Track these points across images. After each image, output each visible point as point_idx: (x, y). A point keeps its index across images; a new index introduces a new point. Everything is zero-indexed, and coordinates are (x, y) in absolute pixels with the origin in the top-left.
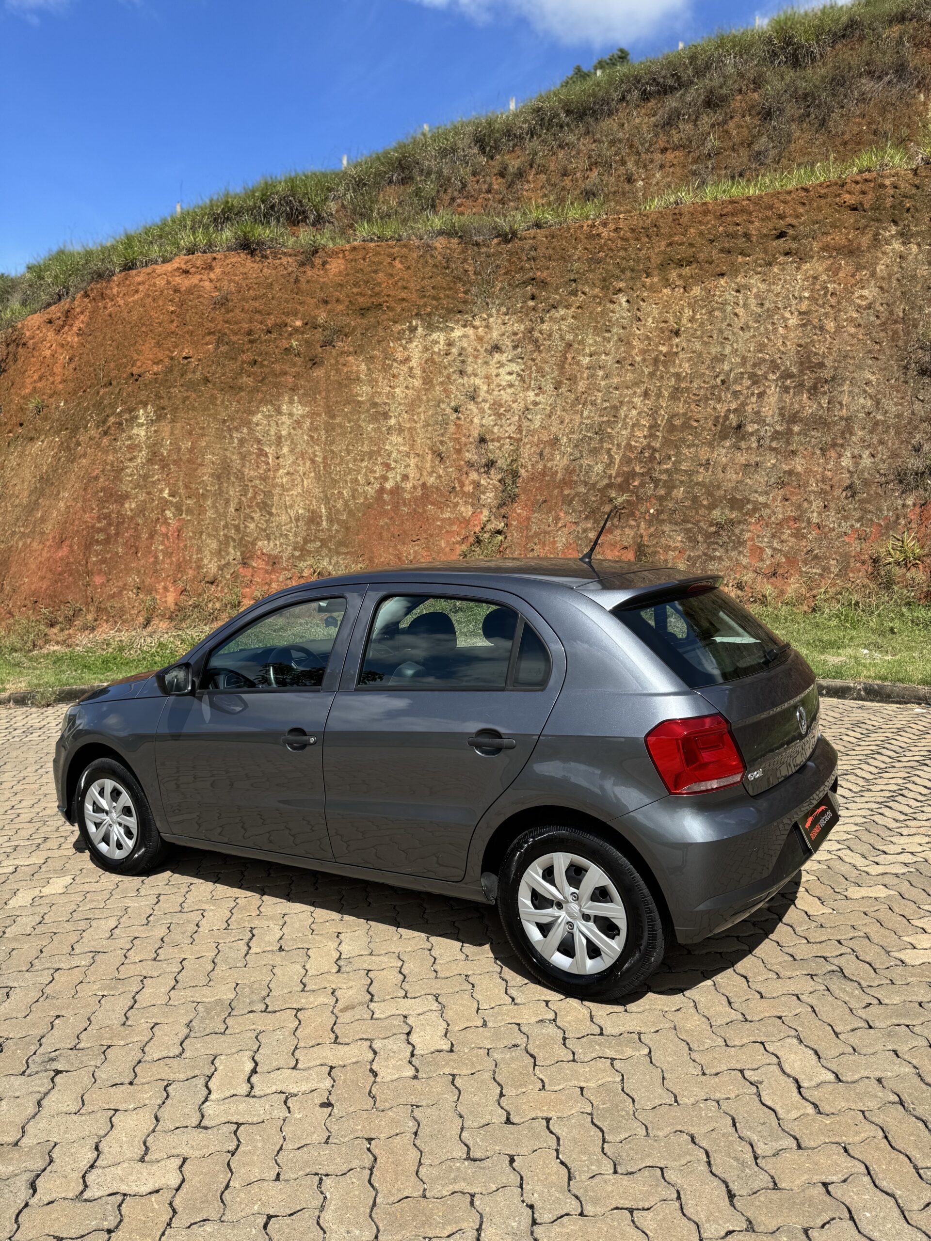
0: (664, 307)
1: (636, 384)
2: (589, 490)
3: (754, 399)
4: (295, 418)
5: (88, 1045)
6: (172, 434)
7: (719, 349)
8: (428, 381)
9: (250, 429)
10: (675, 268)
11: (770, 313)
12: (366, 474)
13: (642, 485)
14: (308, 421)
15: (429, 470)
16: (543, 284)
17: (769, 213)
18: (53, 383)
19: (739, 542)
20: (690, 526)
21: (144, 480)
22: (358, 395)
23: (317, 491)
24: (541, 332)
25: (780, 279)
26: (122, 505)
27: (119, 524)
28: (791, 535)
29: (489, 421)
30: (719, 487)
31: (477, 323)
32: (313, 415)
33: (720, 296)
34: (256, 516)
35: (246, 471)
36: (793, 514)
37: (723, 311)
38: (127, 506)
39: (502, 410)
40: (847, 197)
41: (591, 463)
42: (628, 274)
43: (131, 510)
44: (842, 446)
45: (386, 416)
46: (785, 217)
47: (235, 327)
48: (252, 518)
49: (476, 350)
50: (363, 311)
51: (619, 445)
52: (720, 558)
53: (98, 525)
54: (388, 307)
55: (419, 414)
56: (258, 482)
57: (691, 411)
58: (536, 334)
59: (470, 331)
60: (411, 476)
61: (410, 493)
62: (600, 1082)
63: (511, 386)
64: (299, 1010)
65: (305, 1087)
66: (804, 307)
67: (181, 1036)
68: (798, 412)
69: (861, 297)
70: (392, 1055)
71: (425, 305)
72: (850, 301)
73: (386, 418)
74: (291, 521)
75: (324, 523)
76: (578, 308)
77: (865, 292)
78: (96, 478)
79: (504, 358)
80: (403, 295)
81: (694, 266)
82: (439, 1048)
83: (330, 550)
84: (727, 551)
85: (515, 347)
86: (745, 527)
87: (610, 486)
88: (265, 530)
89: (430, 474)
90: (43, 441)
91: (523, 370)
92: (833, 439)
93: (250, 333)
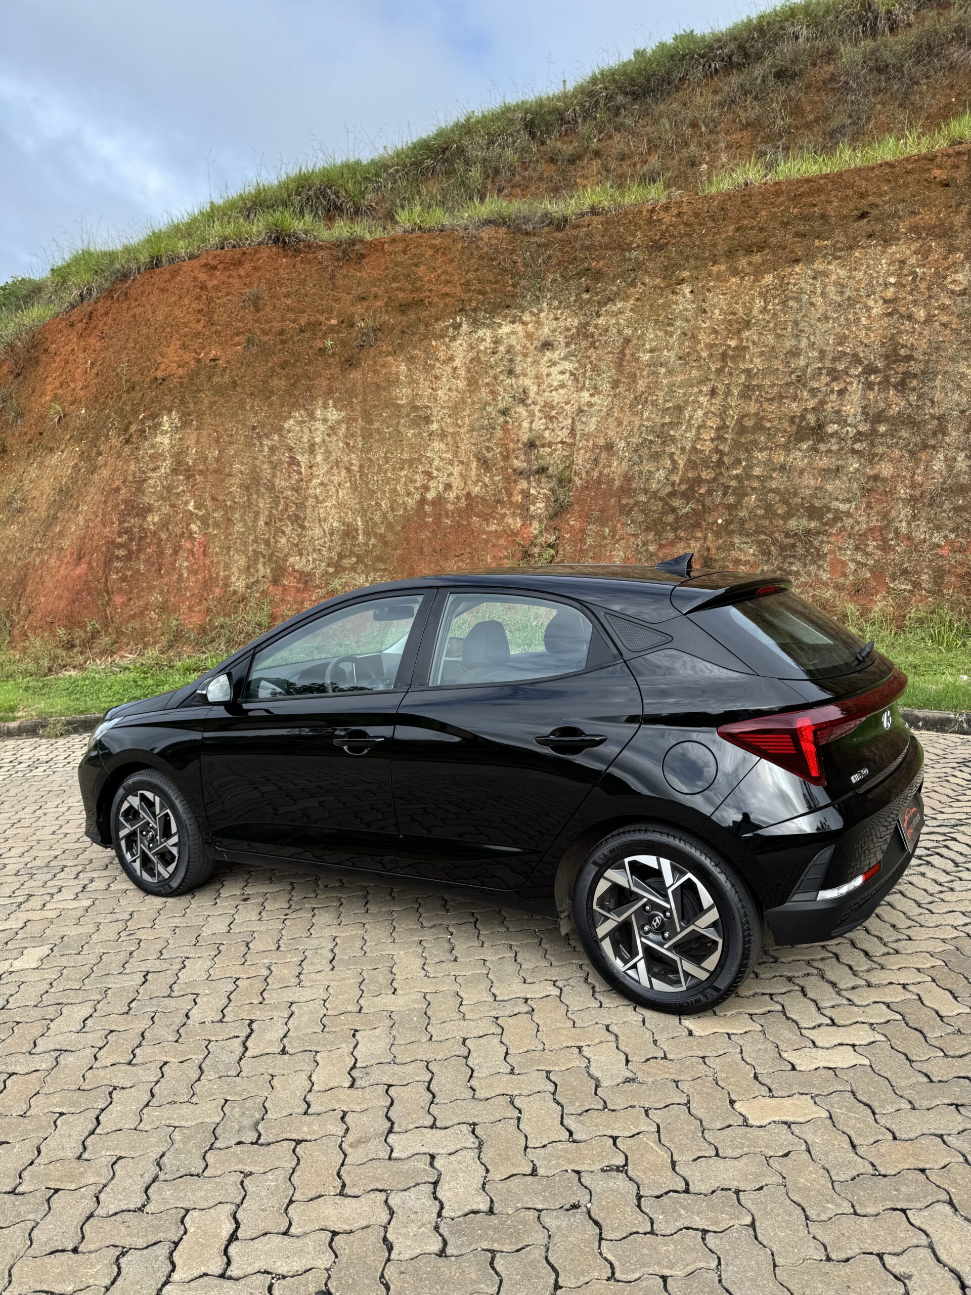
0: (732, 297)
1: (701, 382)
2: (650, 498)
3: (834, 397)
4: (329, 424)
5: (31, 1188)
6: (198, 442)
7: (793, 342)
8: (472, 383)
9: (281, 436)
10: (745, 255)
11: (851, 302)
12: (405, 484)
13: (710, 492)
14: (344, 426)
15: (474, 479)
16: (598, 275)
17: (850, 192)
18: (74, 390)
19: (818, 555)
20: (763, 537)
21: (169, 492)
22: (397, 398)
23: (353, 503)
24: (596, 327)
25: (862, 264)
26: (145, 518)
27: (141, 538)
28: (877, 548)
29: (539, 425)
30: (795, 494)
31: (527, 317)
32: (349, 420)
33: (795, 285)
34: (288, 530)
35: (277, 481)
36: (879, 524)
37: (798, 300)
38: (149, 519)
39: (553, 413)
40: (937, 172)
41: (653, 469)
42: (692, 262)
43: (154, 524)
44: (933, 447)
45: (427, 420)
46: (868, 195)
47: (266, 327)
48: (283, 532)
49: (524, 347)
50: (403, 308)
51: (683, 449)
52: (797, 573)
53: (119, 540)
54: (430, 303)
55: (463, 418)
56: (289, 493)
57: (764, 411)
58: (591, 329)
59: (519, 327)
60: (455, 486)
61: (453, 503)
62: (690, 1269)
63: (563, 386)
64: (298, 1142)
65: (296, 1265)
66: (890, 293)
67: (148, 1179)
68: (883, 411)
69: (954, 281)
70: (413, 1216)
71: (470, 300)
72: (943, 287)
73: (427, 423)
74: (325, 535)
75: (360, 537)
76: (638, 299)
77: (960, 277)
78: (118, 490)
79: (555, 355)
80: (447, 289)
81: (767, 251)
82: (475, 1207)
83: (366, 566)
84: (805, 565)
85: (567, 345)
86: (825, 538)
87: (672, 494)
88: (297, 545)
89: (475, 483)
90: (62, 452)
91: (576, 369)
92: (923, 440)
93: (282, 332)
